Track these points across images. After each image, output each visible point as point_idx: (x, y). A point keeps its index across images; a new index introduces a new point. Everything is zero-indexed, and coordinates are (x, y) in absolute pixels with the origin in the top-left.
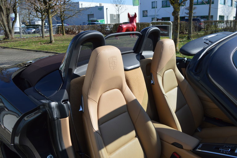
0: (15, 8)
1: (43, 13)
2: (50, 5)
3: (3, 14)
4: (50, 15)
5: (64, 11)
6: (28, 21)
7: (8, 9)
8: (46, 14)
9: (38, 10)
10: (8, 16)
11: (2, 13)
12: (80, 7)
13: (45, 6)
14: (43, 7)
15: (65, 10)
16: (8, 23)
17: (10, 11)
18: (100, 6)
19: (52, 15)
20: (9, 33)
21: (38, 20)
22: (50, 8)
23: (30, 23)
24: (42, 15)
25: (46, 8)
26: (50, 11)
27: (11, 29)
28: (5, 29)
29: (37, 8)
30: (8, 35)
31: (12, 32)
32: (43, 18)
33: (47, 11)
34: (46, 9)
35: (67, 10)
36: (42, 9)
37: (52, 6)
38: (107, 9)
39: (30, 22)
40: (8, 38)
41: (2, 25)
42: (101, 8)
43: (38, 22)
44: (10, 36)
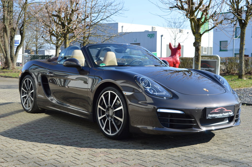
0: (22, 29)
1: (60, 37)
2: (68, 29)
3: (7, 35)
4: (68, 41)
5: (88, 37)
6: (34, 48)
7: (13, 30)
8: (63, 39)
9: (53, 34)
10: (12, 38)
11: (5, 34)
12: (120, 31)
13: (62, 29)
14: (60, 30)
15: (90, 35)
16: (11, 47)
17: (16, 32)
18: (152, 32)
19: (70, 41)
20: (10, 61)
21: (49, 48)
22: (68, 32)
23: (36, 52)
24: (58, 40)
25: (64, 31)
26: (68, 36)
27: (14, 56)
28: (6, 55)
29: (52, 31)
30: (9, 63)
31: (14, 60)
32: (58, 45)
33: (64, 36)
34: (64, 33)
35: (93, 35)
36: (59, 33)
37: (71, 30)
38: (162, 36)
39: (36, 50)
40: (8, 67)
41: (4, 50)
42: (152, 35)
43: (49, 51)
44: (11, 65)
